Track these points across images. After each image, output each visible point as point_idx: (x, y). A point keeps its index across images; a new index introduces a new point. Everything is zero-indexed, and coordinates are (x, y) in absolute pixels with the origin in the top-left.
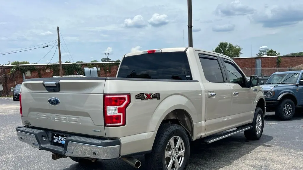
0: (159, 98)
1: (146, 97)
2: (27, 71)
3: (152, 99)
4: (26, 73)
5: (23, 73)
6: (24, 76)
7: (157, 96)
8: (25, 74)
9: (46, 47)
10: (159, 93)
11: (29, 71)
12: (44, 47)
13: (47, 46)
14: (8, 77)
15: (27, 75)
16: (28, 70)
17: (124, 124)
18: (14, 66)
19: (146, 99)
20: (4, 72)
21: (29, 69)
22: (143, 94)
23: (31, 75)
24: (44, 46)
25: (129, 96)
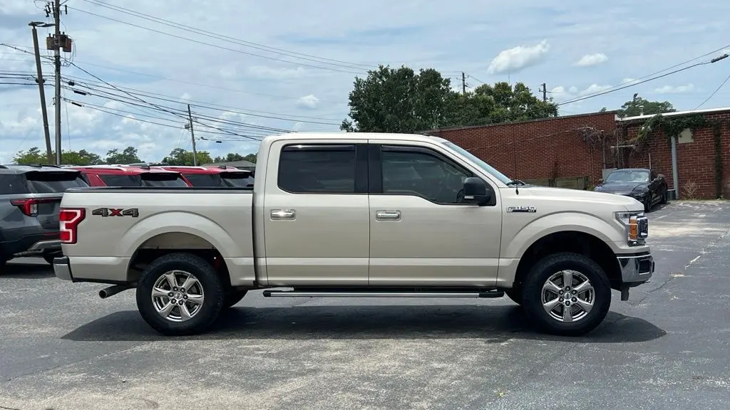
0: (137, 215)
1: (110, 212)
2: (681, 129)
3: (121, 215)
4: (681, 136)
5: (670, 136)
6: (673, 146)
7: (134, 213)
8: (677, 139)
9: (721, 58)
10: (137, 209)
11: (688, 130)
12: (714, 61)
13: (723, 55)
14: (631, 148)
15: (681, 141)
16: (686, 128)
17: (75, 241)
18: (650, 118)
19: (111, 215)
20: (625, 133)
21: (689, 125)
22: (107, 209)
23: (692, 141)
24: (716, 58)
25: (83, 211)
